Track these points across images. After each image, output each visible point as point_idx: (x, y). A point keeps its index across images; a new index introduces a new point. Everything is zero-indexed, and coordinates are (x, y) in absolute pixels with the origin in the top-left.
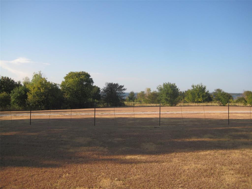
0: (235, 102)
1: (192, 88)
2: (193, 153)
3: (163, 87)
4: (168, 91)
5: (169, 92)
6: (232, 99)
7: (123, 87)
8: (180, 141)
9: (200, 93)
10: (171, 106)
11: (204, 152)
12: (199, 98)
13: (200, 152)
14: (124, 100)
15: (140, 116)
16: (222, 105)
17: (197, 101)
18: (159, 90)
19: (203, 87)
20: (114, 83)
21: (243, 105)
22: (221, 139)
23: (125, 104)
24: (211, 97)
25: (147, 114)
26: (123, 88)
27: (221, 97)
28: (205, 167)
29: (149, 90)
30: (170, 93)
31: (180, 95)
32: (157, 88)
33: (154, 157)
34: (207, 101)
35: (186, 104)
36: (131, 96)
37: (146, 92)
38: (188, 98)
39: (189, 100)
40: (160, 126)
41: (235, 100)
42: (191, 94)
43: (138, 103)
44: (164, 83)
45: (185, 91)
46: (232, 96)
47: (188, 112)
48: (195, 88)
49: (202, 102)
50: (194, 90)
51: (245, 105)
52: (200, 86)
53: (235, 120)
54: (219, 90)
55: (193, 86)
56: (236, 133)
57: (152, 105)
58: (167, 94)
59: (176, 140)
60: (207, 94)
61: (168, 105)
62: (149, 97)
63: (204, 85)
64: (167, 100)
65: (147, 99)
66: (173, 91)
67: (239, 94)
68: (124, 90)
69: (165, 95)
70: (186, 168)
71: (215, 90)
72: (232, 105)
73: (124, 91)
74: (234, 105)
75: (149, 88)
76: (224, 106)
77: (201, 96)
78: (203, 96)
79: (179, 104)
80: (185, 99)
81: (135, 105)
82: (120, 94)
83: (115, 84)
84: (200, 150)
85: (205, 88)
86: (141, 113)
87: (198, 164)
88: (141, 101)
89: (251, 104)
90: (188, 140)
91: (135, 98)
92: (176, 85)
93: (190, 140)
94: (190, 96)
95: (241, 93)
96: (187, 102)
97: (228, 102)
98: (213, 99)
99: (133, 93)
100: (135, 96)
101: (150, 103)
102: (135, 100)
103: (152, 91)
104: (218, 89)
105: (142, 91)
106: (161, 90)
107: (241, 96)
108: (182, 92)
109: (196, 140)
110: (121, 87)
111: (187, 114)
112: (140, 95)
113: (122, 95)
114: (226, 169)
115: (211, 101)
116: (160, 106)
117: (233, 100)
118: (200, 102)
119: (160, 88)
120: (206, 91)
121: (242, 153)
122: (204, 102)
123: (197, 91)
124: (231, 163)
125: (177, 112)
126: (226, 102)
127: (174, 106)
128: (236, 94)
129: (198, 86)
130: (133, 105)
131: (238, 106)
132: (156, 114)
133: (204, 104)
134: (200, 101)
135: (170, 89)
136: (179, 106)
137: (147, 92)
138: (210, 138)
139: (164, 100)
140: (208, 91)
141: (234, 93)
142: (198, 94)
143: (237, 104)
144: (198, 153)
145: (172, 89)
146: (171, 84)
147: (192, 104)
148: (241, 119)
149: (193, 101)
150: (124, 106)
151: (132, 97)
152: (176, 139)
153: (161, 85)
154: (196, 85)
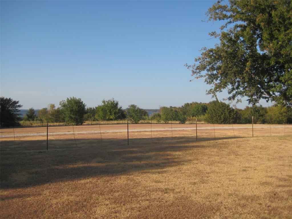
0: (150, 119)
1: (103, 104)
2: (71, 183)
3: (67, 103)
4: (72, 108)
5: (74, 108)
6: (148, 115)
7: (18, 102)
8: (61, 168)
9: (112, 110)
10: (76, 125)
11: (85, 179)
12: (111, 115)
13: (80, 180)
14: (20, 119)
15: (32, 138)
16: (134, 122)
17: (108, 118)
18: (63, 106)
19: (115, 102)
20: (5, 98)
21: (156, 122)
22: (111, 163)
23: (20, 124)
24: (124, 114)
25: (42, 136)
26: (18, 104)
27: (133, 114)
28: (77, 199)
29: (53, 106)
30: (75, 110)
31: (89, 112)
32: (60, 104)
33: (20, 192)
34: (119, 118)
35: (95, 122)
36: (30, 114)
37: (49, 109)
38: (99, 116)
39: (100, 117)
40: (47, 150)
41: (150, 117)
42: (101, 111)
43: (38, 121)
44: (68, 98)
45: (96, 107)
46: (147, 112)
47: (93, 132)
48: (106, 103)
49: (113, 120)
50: (105, 106)
51: (159, 122)
52: (112, 101)
53: (140, 139)
54: (133, 106)
55: (104, 102)
56: (130, 155)
57: (55, 124)
58: (71, 111)
59: (56, 167)
60: (120, 110)
61: (74, 124)
62: (52, 115)
63: (116, 100)
64: (71, 117)
65: (50, 117)
66: (79, 107)
67: (156, 111)
68: (19, 106)
69: (69, 113)
70: (54, 201)
71: (129, 106)
72: (145, 123)
73: (19, 108)
74: (147, 122)
75: (53, 104)
76: (137, 123)
77: (113, 112)
78: (115, 113)
79: (87, 122)
80: (96, 117)
81: (33, 126)
82: (14, 112)
83: (7, 99)
84: (81, 178)
85: (117, 104)
86: (36, 134)
87: (72, 196)
88: (42, 120)
89: (164, 121)
90: (71, 166)
91: (35, 116)
92: (82, 100)
93: (75, 166)
94: (101, 113)
95: (157, 109)
96: (98, 120)
97: (141, 119)
98: (127, 116)
99: (33, 110)
100: (35, 113)
101: (53, 122)
102: (35, 119)
103: (56, 108)
104: (132, 104)
105: (45, 107)
106: (64, 106)
107: (157, 113)
108: (92, 108)
109: (81, 165)
110: (16, 102)
111: (90, 134)
112: (41, 112)
113: (16, 112)
114: (103, 199)
115: (124, 118)
116: (47, 126)
117: (148, 117)
118: (111, 120)
119: (63, 103)
120: (119, 107)
121: (128, 178)
122: (116, 119)
123: (109, 107)
124: (112, 191)
125: (79, 131)
126: (139, 119)
127: (80, 125)
128: (153, 110)
129: (109, 101)
130: (30, 125)
131: (151, 123)
132: (53, 135)
133: (115, 122)
134: (112, 118)
135: (75, 105)
136: (87, 125)
137: (51, 109)
138: (99, 162)
139: (68, 118)
140: (121, 108)
141: (151, 109)
142: (110, 111)
143: (150, 122)
144: (78, 181)
145: (76, 105)
146: (76, 99)
147: (102, 123)
148: (147, 137)
149: (104, 119)
150: (19, 126)
151: (32, 115)
152: (57, 165)
153: (64, 101)
154: (108, 101)
